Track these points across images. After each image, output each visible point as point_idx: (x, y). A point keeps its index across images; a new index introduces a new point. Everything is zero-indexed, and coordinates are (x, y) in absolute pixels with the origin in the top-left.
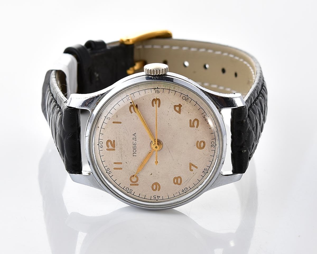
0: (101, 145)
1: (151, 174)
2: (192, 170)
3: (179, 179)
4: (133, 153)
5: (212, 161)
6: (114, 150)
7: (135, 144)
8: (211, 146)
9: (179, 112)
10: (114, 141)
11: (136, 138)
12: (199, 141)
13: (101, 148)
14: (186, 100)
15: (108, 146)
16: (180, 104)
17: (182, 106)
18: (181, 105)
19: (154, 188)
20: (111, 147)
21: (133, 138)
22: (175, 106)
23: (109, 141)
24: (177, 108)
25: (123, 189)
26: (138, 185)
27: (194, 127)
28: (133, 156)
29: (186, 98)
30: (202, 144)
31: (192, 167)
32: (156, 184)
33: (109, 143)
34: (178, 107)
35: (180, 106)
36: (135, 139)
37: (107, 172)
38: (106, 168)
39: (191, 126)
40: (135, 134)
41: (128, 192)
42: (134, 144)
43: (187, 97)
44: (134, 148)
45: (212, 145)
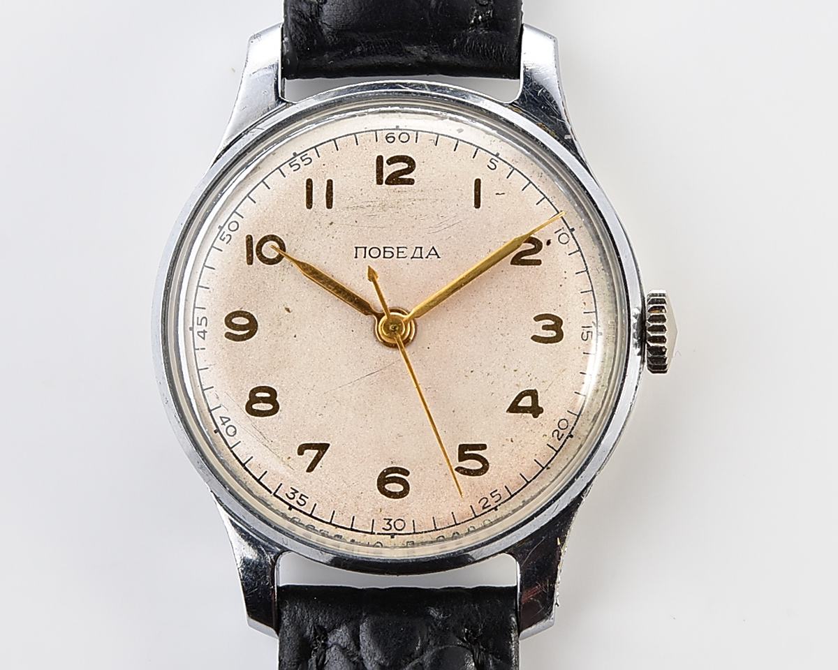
0: (397, 138)
1: (288, 310)
2: (301, 452)
3: (269, 407)
4: (365, 248)
5: (334, 525)
6: (379, 182)
7: (400, 255)
8: (390, 520)
9: (514, 408)
10: (411, 182)
11: (421, 257)
12: (407, 475)
13: (387, 138)
14: (556, 433)
15: (392, 161)
16: (541, 410)
17: (535, 416)
18: (540, 415)
19: (236, 321)
20: (388, 170)
21: (421, 248)
22: (533, 394)
23: (411, 163)
24: (527, 402)
25: (234, 211)
26: (250, 261)
27: (460, 461)
28: (356, 248)
29: (561, 432)
30: (398, 488)
31: (311, 454)
32: (252, 327)
33: (403, 166)
34: (530, 405)
35: (536, 410)
36: (418, 254)
37: (295, 155)
38: (311, 154)
39: (463, 448)
40: (437, 254)
41: (221, 228)
42: (398, 252)
43: (565, 436)
44: (385, 251)
45: (392, 523)
